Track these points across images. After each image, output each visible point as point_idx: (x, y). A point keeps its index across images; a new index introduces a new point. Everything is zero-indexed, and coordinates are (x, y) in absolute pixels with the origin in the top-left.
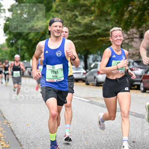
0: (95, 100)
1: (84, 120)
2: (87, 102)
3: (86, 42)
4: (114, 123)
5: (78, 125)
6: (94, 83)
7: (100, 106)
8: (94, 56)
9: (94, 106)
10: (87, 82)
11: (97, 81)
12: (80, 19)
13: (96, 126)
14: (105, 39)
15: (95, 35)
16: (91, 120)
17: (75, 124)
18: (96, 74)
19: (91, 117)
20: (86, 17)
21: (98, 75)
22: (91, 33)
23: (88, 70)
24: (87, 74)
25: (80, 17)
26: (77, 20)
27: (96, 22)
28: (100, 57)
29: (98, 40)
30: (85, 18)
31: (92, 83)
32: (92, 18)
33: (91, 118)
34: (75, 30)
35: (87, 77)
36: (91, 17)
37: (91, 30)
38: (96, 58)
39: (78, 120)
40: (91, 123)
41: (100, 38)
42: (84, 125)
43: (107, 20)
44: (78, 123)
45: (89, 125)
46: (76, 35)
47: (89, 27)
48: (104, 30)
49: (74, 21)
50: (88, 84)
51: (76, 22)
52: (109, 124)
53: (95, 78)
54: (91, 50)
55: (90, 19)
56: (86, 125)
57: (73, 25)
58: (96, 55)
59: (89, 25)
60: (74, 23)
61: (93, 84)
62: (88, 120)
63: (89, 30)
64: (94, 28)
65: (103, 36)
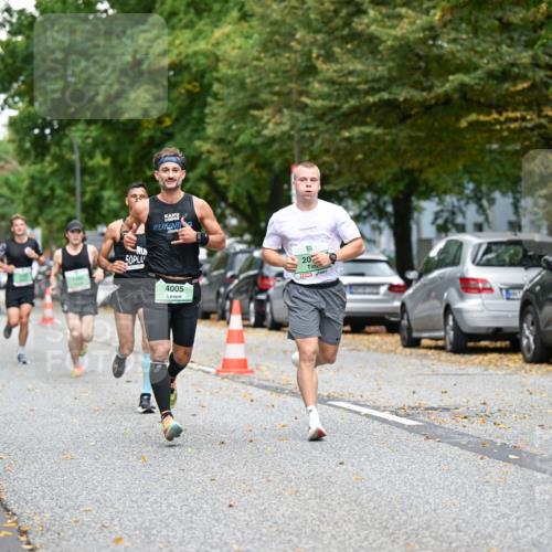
0: (447, 421)
1: (393, 517)
2: (410, 429)
3: (403, 133)
4: (543, 534)
5: (366, 543)
6: (443, 339)
7: (471, 450)
8: (441, 202)
9: (444, 448)
10: (410, 329)
11: (456, 327)
12: (375, 21)
13: (454, 545)
14: (497, 122)
15: (446, 101)
16: (426, 517)
17: (351, 538)
18: (451, 294)
19: (428, 502)
20: (403, 10)
21: (462, 298)
22: (430, 89)
23: (412, 275)
24: (410, 291)
25: (372, 13)
26: (360, 24)
27: (453, 35)
28: (472, 208)
29: (463, 124)
30: (400, 17)
31: (437, 339)
32: (436, 16)
33: (428, 508)
34: (351, 73)
35: (409, 305)
36: (427, 12)
37: (426, 73)
38: (453, 213)
39: (362, 519)
40: (427, 533)
41: (473, 117)
42: (393, 541)
43: (506, 26)
44: (363, 534)
45: (420, 543)
46: (352, 102)
47: (417, 61)
48: (491, 75)
49: (346, 32)
50: (412, 343)
51: (355, 36)
52: (517, 540)
53: (448, 309)
54: (430, 176)
55: (422, 21)
56: (401, 543)
57: (337, 50)
58: (450, 200)
59: (421, 50)
60: (345, 40)
61: (441, 343)
62: (416, 519)
63: (417, 76)
64: (445, 66)
65: (488, 107)
